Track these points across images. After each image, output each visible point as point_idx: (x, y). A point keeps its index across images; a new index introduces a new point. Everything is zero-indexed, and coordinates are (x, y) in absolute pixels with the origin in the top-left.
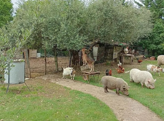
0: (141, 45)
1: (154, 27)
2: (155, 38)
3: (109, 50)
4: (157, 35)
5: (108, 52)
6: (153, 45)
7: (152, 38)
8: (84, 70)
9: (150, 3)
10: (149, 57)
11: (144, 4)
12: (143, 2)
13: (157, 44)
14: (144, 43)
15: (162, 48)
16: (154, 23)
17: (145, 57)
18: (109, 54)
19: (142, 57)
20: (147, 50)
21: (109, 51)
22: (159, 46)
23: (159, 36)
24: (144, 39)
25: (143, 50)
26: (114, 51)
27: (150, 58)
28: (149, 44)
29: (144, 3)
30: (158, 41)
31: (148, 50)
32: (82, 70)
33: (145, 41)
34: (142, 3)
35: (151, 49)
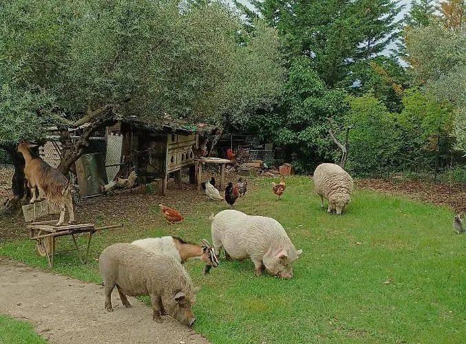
0: (253, 131)
1: (288, 80)
2: (291, 110)
3: (154, 145)
4: (297, 101)
5: (150, 153)
6: (287, 131)
7: (282, 110)
8: (37, 220)
9: (278, 11)
10: (277, 165)
11: (262, 11)
12: (258, 5)
13: (297, 128)
14: (262, 125)
15: (310, 140)
16: (287, 66)
17: (265, 165)
18: (153, 156)
19: (258, 165)
20: (271, 145)
21: (152, 148)
22: (303, 135)
23: (303, 106)
24: (260, 112)
25: (259, 147)
26: (169, 147)
27: (281, 167)
28: (277, 127)
29: (263, 8)
30: (300, 118)
31: (275, 146)
32: (27, 219)
33: (264, 119)
34: (257, 9)
35: (282, 144)
